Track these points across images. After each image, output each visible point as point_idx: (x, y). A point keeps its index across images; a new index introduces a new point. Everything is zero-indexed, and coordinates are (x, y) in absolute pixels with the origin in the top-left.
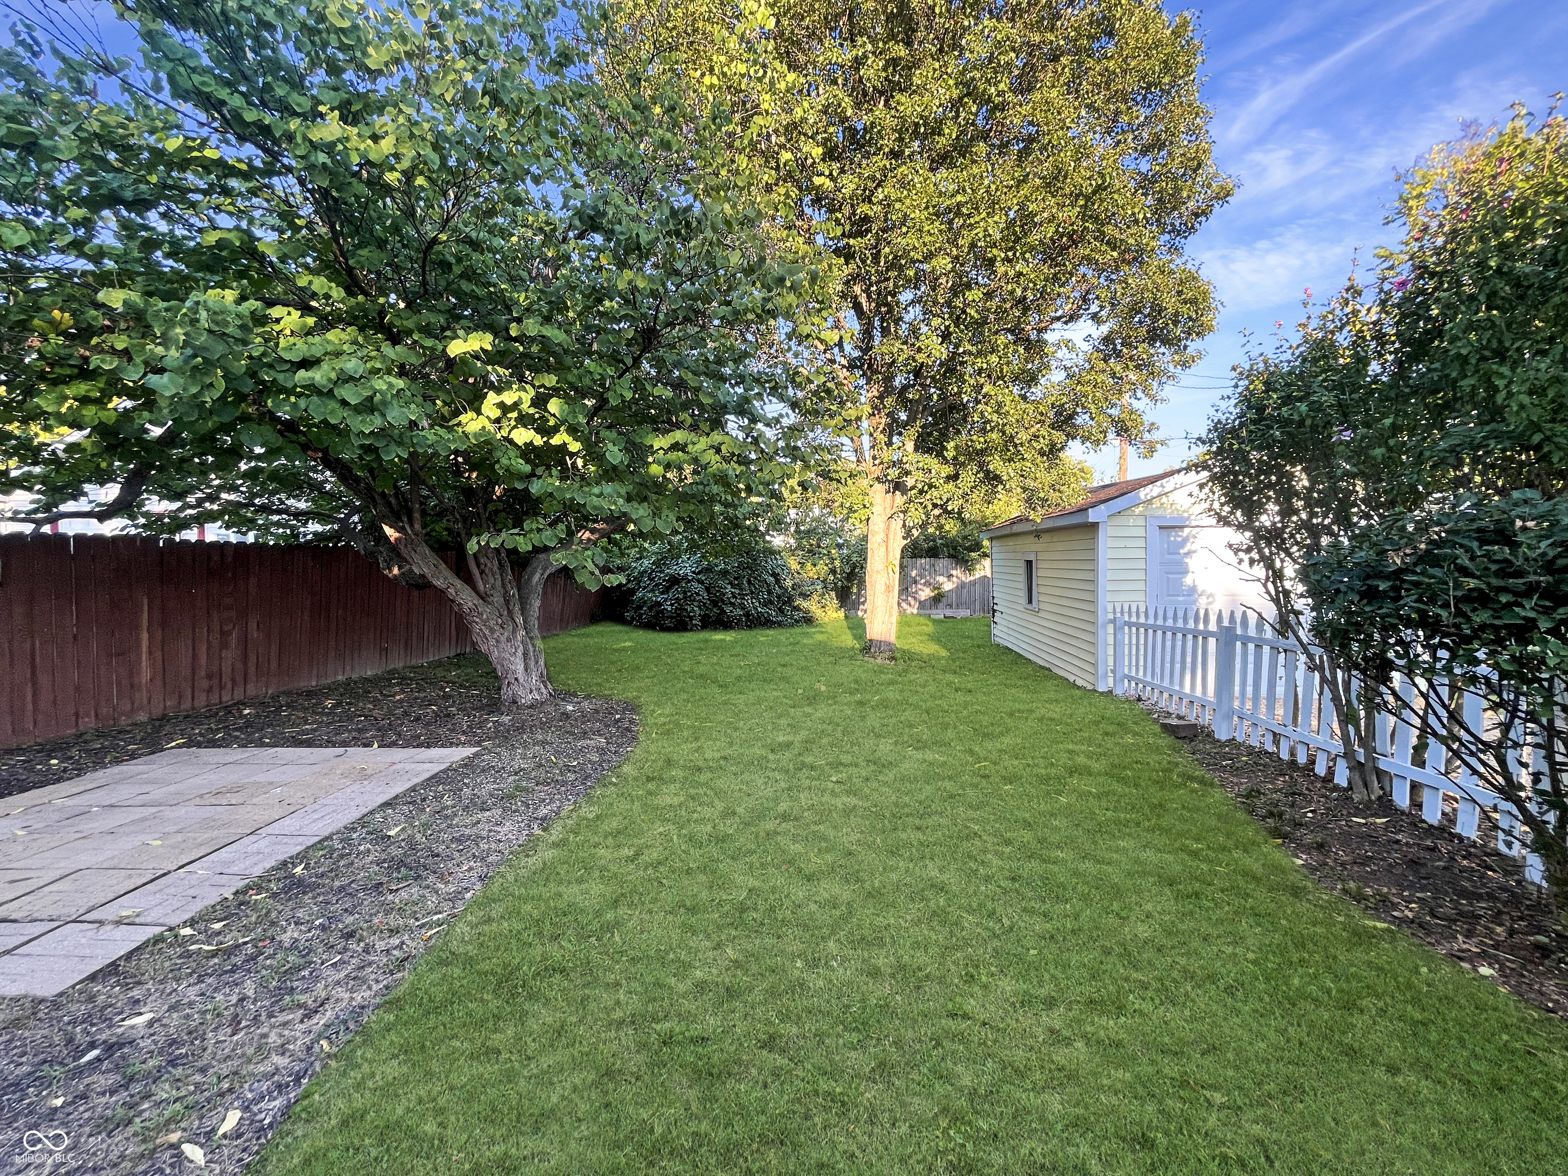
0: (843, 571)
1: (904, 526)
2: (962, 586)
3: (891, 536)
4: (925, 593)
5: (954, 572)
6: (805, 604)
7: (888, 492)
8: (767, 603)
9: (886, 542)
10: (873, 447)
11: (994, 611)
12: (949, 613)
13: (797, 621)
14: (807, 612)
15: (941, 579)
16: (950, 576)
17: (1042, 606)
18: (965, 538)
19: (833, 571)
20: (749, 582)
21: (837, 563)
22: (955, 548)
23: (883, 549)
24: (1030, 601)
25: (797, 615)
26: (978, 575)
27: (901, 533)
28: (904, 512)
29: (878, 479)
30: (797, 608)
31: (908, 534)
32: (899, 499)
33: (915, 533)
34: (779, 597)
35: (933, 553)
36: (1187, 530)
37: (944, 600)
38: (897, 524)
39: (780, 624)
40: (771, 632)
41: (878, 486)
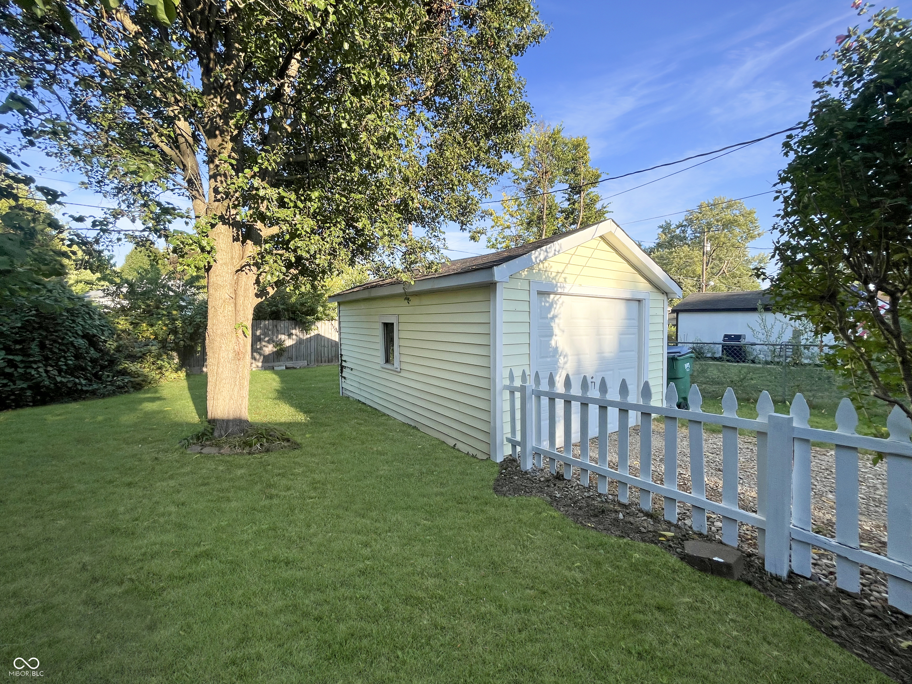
0: (184, 332)
1: (257, 282)
2: (300, 342)
3: (241, 292)
4: (269, 349)
5: (294, 331)
6: (133, 367)
7: (235, 239)
8: (72, 371)
9: (235, 299)
10: (214, 177)
11: (342, 367)
12: (290, 364)
13: (119, 387)
14: (137, 374)
15: (283, 337)
16: (290, 335)
17: (404, 366)
18: (302, 304)
19: (174, 331)
20: (42, 346)
21: (179, 323)
22: (294, 313)
23: (231, 308)
24: (387, 361)
25: (119, 381)
26: (313, 333)
27: (253, 290)
28: (257, 265)
29: (222, 218)
30: (124, 372)
31: (262, 293)
32: (251, 249)
33: (271, 291)
34: (94, 361)
35: (275, 316)
36: (552, 296)
37: (285, 354)
38: (249, 277)
39: (94, 394)
40: (74, 406)
41: (221, 228)
